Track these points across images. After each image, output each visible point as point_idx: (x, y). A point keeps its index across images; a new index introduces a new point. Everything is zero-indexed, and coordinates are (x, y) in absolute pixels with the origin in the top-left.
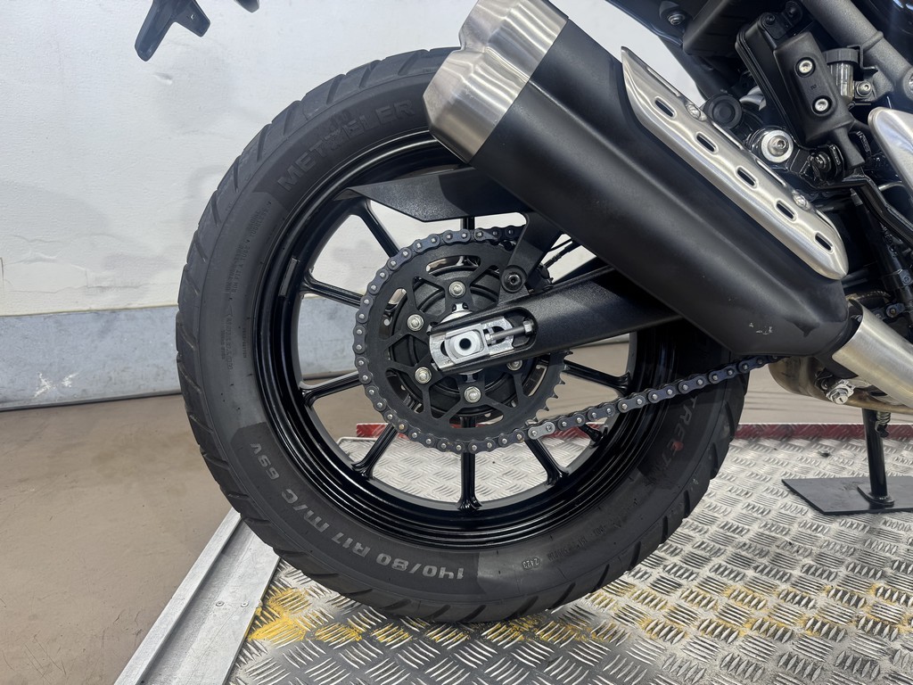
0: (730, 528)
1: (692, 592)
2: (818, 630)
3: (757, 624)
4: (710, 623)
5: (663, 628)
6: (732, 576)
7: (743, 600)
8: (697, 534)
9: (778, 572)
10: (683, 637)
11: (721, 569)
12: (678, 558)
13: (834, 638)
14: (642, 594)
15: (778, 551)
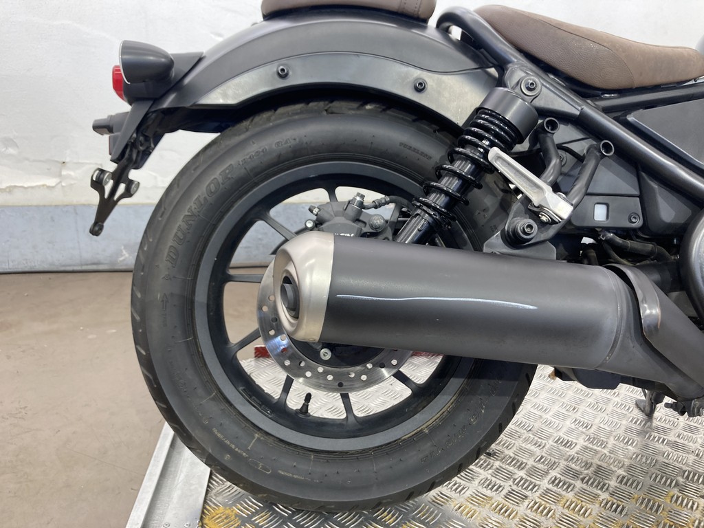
0: (562, 442)
1: (536, 503)
6: (565, 487)
7: (574, 509)
8: (538, 449)
11: (557, 481)
12: (525, 471)
14: (498, 505)
15: (599, 463)
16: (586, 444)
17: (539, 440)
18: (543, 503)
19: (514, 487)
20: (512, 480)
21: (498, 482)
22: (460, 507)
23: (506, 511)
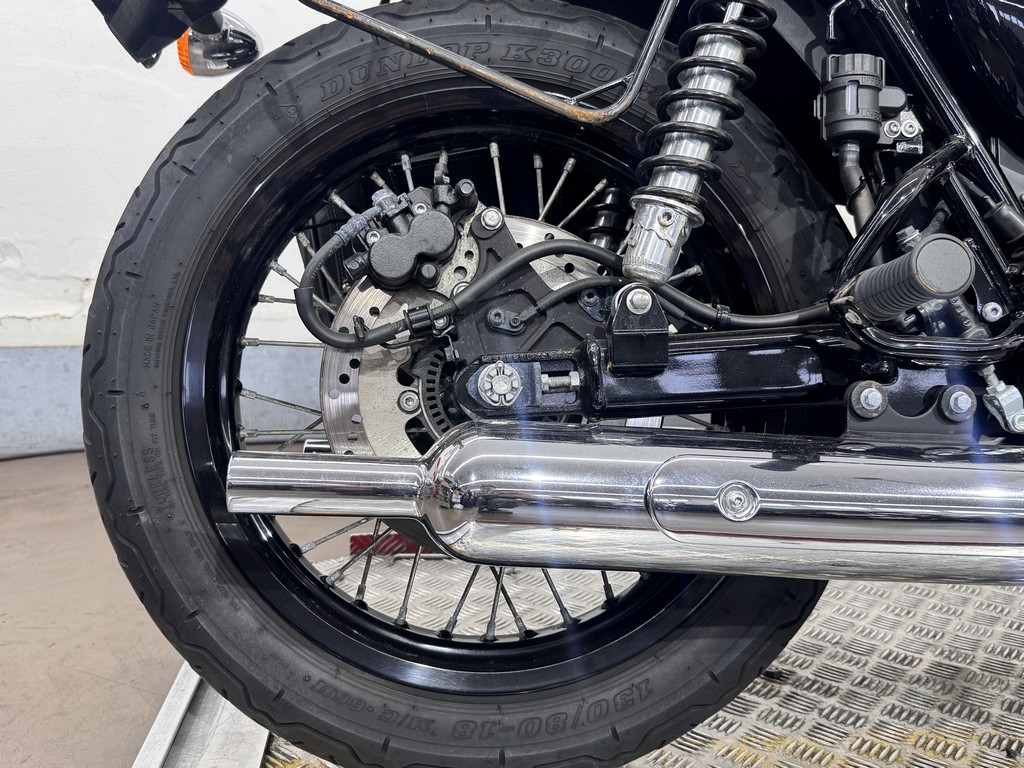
0: (895, 658)
1: (864, 742)
6: (912, 719)
7: (934, 748)
8: (854, 667)
9: (971, 712)
12: (837, 698)
16: (937, 659)
17: (855, 656)
18: (877, 741)
19: (823, 721)
20: (816, 710)
21: (792, 714)
22: (729, 751)
23: (813, 755)
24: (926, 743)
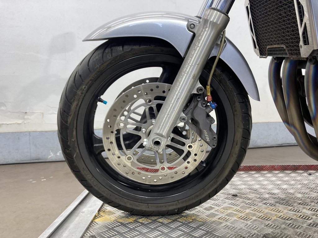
0: (271, 194)
1: (255, 209)
2: (301, 217)
3: (279, 216)
4: (261, 216)
5: (244, 217)
6: (270, 205)
7: (274, 211)
8: (259, 195)
10: (251, 219)
11: (267, 204)
12: (251, 201)
13: (307, 219)
14: (236, 209)
15: (289, 199)
16: (283, 194)
17: (260, 193)
18: (259, 209)
19: (245, 205)
20: (244, 203)
21: (237, 203)
22: (217, 210)
23: (240, 211)
24: (272, 210)
